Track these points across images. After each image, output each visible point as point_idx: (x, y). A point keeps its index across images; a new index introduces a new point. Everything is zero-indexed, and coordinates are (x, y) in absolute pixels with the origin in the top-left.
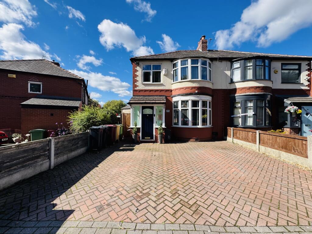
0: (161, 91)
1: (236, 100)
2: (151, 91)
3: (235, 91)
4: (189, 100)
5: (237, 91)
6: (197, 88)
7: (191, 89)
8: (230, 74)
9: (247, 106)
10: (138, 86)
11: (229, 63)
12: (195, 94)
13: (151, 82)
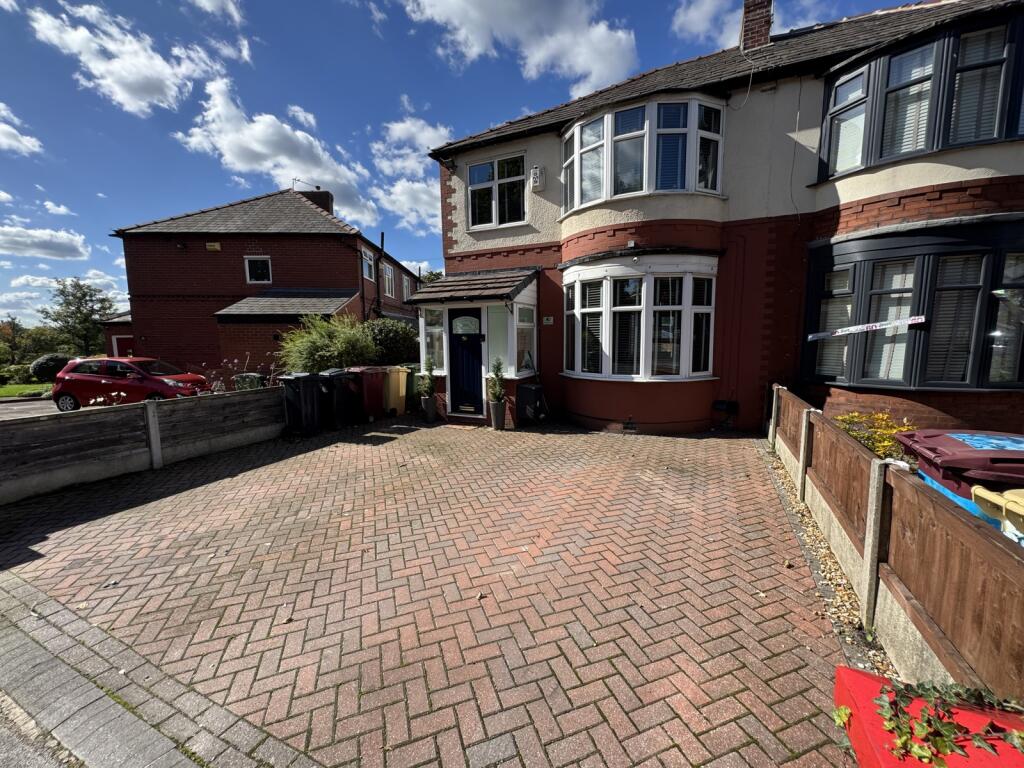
0: (526, 250)
1: (837, 260)
2: (494, 253)
3: (831, 217)
4: (605, 278)
5: (842, 220)
6: (633, 230)
7: (612, 233)
8: (816, 145)
9: (884, 290)
10: (456, 242)
11: (814, 89)
12: (621, 255)
13: (494, 225)
